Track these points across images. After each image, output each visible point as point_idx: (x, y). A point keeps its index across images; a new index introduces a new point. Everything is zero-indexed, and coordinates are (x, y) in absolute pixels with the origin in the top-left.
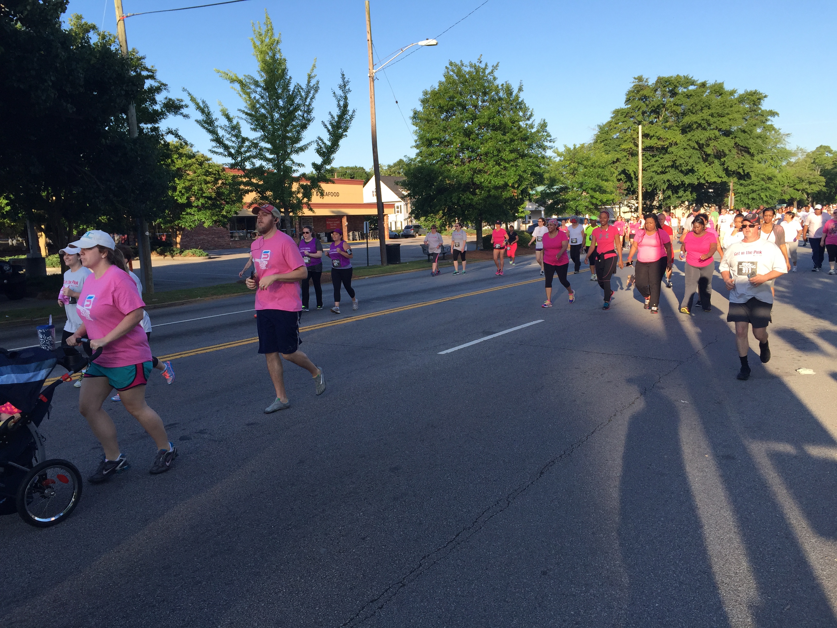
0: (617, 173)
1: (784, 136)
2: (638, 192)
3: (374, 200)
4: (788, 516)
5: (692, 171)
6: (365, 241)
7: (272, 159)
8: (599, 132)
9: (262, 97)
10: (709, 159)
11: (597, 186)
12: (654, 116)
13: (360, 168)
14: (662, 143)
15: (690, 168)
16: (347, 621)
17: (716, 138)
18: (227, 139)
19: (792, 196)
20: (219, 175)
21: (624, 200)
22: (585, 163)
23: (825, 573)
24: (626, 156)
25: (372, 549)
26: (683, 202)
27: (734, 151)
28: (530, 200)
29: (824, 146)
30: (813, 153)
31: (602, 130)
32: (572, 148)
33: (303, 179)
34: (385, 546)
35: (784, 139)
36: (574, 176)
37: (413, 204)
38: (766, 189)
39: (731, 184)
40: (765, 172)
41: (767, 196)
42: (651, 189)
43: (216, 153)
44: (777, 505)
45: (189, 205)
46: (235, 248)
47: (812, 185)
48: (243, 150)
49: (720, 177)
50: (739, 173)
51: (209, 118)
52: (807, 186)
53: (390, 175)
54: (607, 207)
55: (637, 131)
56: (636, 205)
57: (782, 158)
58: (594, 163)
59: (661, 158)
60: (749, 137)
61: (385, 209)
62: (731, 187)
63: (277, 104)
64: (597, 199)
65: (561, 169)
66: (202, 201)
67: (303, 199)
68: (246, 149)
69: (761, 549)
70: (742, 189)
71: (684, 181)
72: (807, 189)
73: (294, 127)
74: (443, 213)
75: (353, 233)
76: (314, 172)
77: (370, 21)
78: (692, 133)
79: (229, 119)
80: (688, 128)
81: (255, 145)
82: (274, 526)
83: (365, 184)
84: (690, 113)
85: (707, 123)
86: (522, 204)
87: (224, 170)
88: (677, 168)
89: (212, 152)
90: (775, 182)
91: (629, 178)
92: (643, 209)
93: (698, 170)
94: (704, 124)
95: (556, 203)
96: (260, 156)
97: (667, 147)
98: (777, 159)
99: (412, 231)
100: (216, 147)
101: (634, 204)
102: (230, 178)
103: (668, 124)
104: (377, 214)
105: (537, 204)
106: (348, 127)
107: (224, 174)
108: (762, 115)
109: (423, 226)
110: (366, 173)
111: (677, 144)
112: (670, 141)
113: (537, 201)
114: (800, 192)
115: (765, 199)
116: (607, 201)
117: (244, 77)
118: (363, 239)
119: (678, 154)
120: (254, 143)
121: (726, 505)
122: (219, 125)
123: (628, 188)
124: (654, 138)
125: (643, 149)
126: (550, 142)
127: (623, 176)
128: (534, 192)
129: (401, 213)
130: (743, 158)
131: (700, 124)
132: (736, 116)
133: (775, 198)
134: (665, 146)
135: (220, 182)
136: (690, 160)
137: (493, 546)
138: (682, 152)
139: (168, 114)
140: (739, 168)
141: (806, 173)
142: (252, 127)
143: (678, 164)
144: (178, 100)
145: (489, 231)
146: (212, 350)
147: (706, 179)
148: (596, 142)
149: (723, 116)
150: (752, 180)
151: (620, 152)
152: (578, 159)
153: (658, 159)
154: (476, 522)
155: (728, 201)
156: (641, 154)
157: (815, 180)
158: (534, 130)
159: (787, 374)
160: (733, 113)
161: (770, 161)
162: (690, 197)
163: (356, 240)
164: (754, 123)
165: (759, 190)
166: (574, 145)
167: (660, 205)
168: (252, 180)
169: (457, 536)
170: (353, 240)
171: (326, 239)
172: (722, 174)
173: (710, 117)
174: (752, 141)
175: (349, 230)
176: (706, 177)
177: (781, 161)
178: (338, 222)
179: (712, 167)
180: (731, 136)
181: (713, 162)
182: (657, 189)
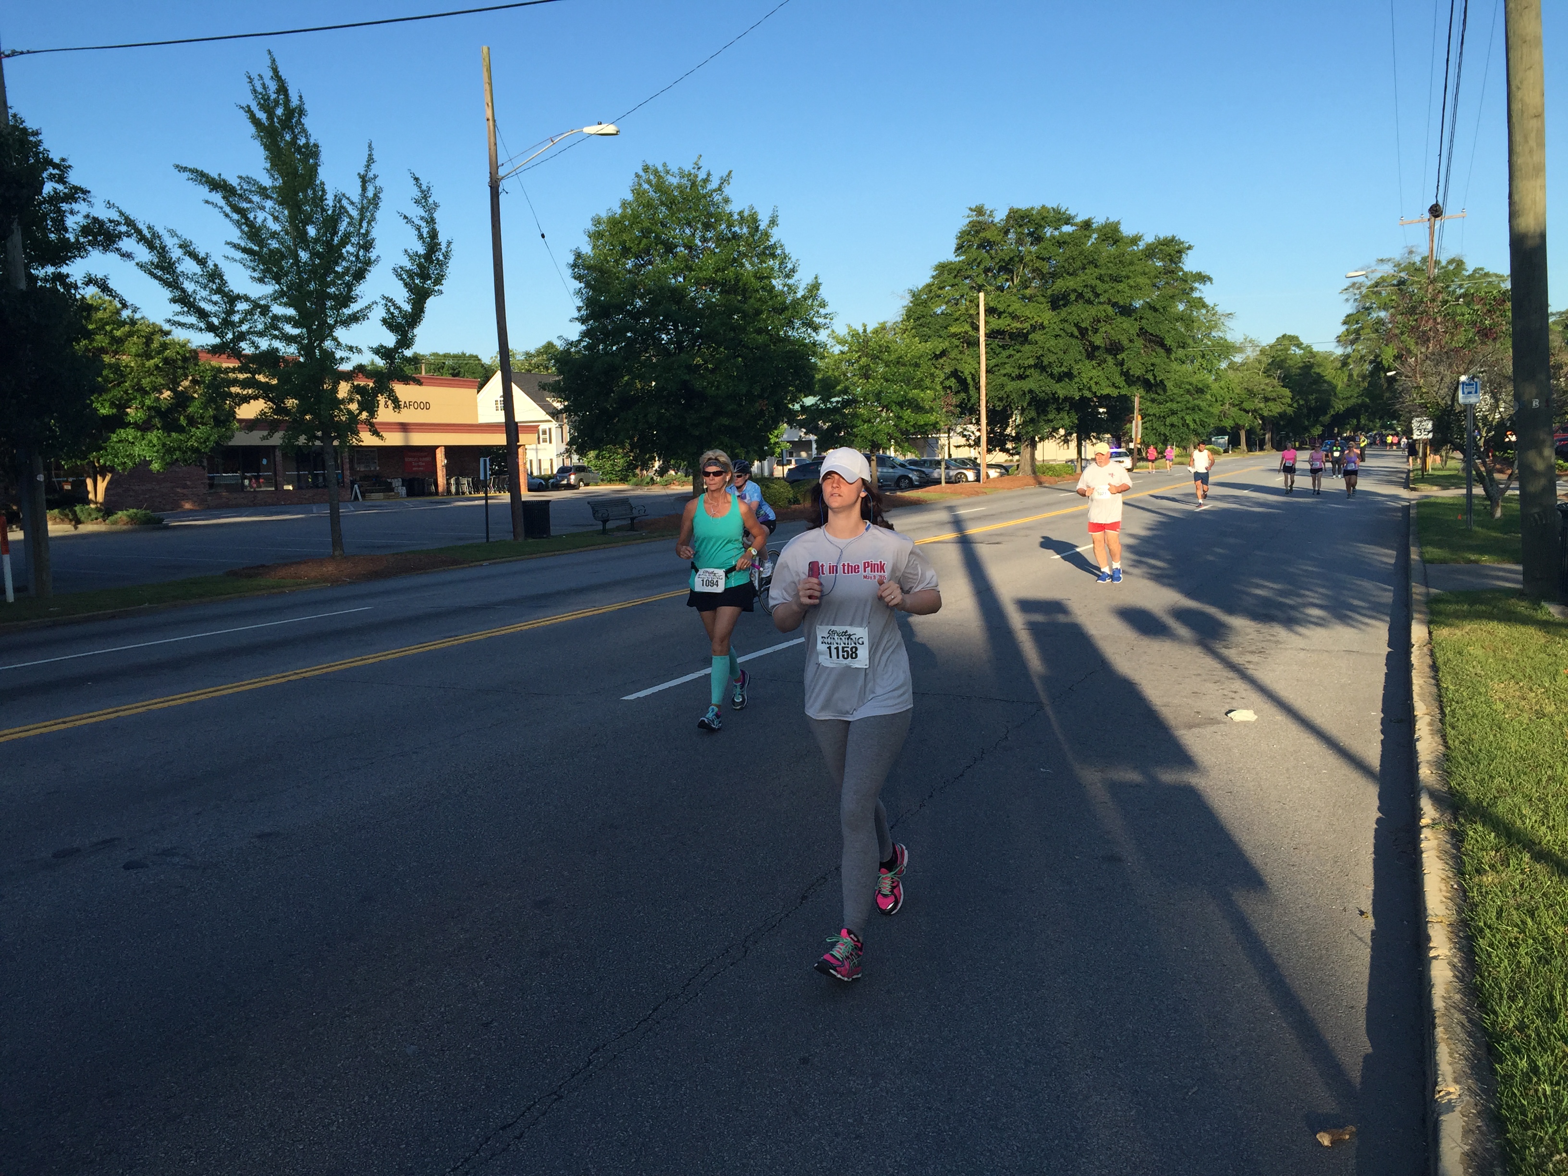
0: (943, 376)
1: (1222, 317)
2: (979, 411)
3: (500, 417)
5: (1069, 375)
6: (482, 495)
7: (299, 335)
8: (911, 302)
9: (275, 218)
10: (1096, 354)
11: (906, 398)
12: (1005, 277)
13: (471, 356)
14: (1019, 325)
15: (1066, 370)
16: (459, 1164)
17: (1108, 319)
18: (204, 298)
19: (1237, 421)
21: (956, 425)
22: (886, 356)
24: (957, 346)
25: (502, 1042)
26: (1055, 430)
27: (1139, 343)
28: (790, 422)
29: (1290, 336)
30: (1272, 347)
31: (916, 299)
32: (861, 331)
33: (360, 375)
34: (526, 1035)
35: (1222, 323)
36: (867, 380)
37: (574, 426)
38: (1193, 410)
39: (1137, 400)
40: (1189, 380)
41: (1194, 420)
42: (1001, 404)
43: (183, 324)
46: (218, 507)
47: (1270, 404)
48: (235, 318)
49: (1117, 387)
50: (1147, 381)
52: (1262, 405)
53: (529, 371)
54: (927, 436)
55: (975, 301)
56: (978, 434)
57: (1219, 356)
58: (901, 357)
59: (1017, 352)
60: (1163, 318)
61: (520, 436)
62: (1136, 404)
63: (303, 233)
64: (907, 422)
65: (844, 366)
67: (360, 413)
68: (243, 315)
70: (1154, 409)
71: (1056, 393)
72: (1261, 409)
73: (341, 275)
74: (630, 445)
75: (457, 480)
76: (380, 362)
77: (490, 84)
78: (1068, 309)
79: (199, 261)
80: (1062, 299)
81: (265, 310)
83: (481, 387)
84: (1065, 275)
85: (1093, 291)
86: (776, 428)
88: (1044, 369)
89: (173, 323)
90: (1209, 397)
91: (964, 385)
92: (989, 441)
93: (1079, 373)
94: (1089, 295)
95: (836, 428)
96: (272, 329)
97: (1028, 333)
98: (1212, 358)
99: (572, 477)
100: (182, 313)
101: (973, 433)
102: (210, 372)
103: (1028, 292)
104: (505, 444)
105: (804, 430)
108: (1184, 281)
109: (593, 468)
110: (482, 366)
111: (1044, 328)
112: (1033, 322)
113: (801, 425)
114: (1250, 414)
115: (1192, 425)
116: (926, 425)
118: (478, 492)
119: (1047, 345)
120: (259, 305)
123: (961, 403)
124: (1005, 315)
125: (986, 334)
126: (826, 316)
127: (952, 382)
128: (797, 407)
129: (550, 442)
130: (1154, 354)
131: (1081, 294)
132: (1142, 280)
133: (1209, 425)
134: (1025, 331)
135: (189, 378)
136: (1066, 357)
137: (718, 1022)
138: (1053, 342)
140: (1147, 371)
141: (1260, 382)
142: (255, 274)
144: (111, 221)
146: (179, 702)
147: (1094, 390)
148: (906, 319)
149: (1121, 281)
150: (1169, 393)
151: (948, 339)
152: (873, 350)
153: (1013, 352)
154: (688, 985)
155: (1131, 429)
156: (984, 344)
157: (1274, 394)
158: (799, 295)
159: (1213, 721)
160: (1136, 276)
161: (1200, 360)
162: (1067, 421)
163: (463, 493)
164: (1171, 294)
165: (1182, 410)
166: (865, 326)
167: (1017, 433)
168: (257, 376)
169: (655, 1010)
170: (457, 493)
171: (403, 491)
172: (1120, 381)
173: (1098, 281)
174: (1166, 326)
175: (449, 474)
176: (1093, 386)
177: (1219, 361)
178: (428, 459)
179: (1103, 369)
180: (1134, 316)
181: (1105, 361)
182: (1012, 405)
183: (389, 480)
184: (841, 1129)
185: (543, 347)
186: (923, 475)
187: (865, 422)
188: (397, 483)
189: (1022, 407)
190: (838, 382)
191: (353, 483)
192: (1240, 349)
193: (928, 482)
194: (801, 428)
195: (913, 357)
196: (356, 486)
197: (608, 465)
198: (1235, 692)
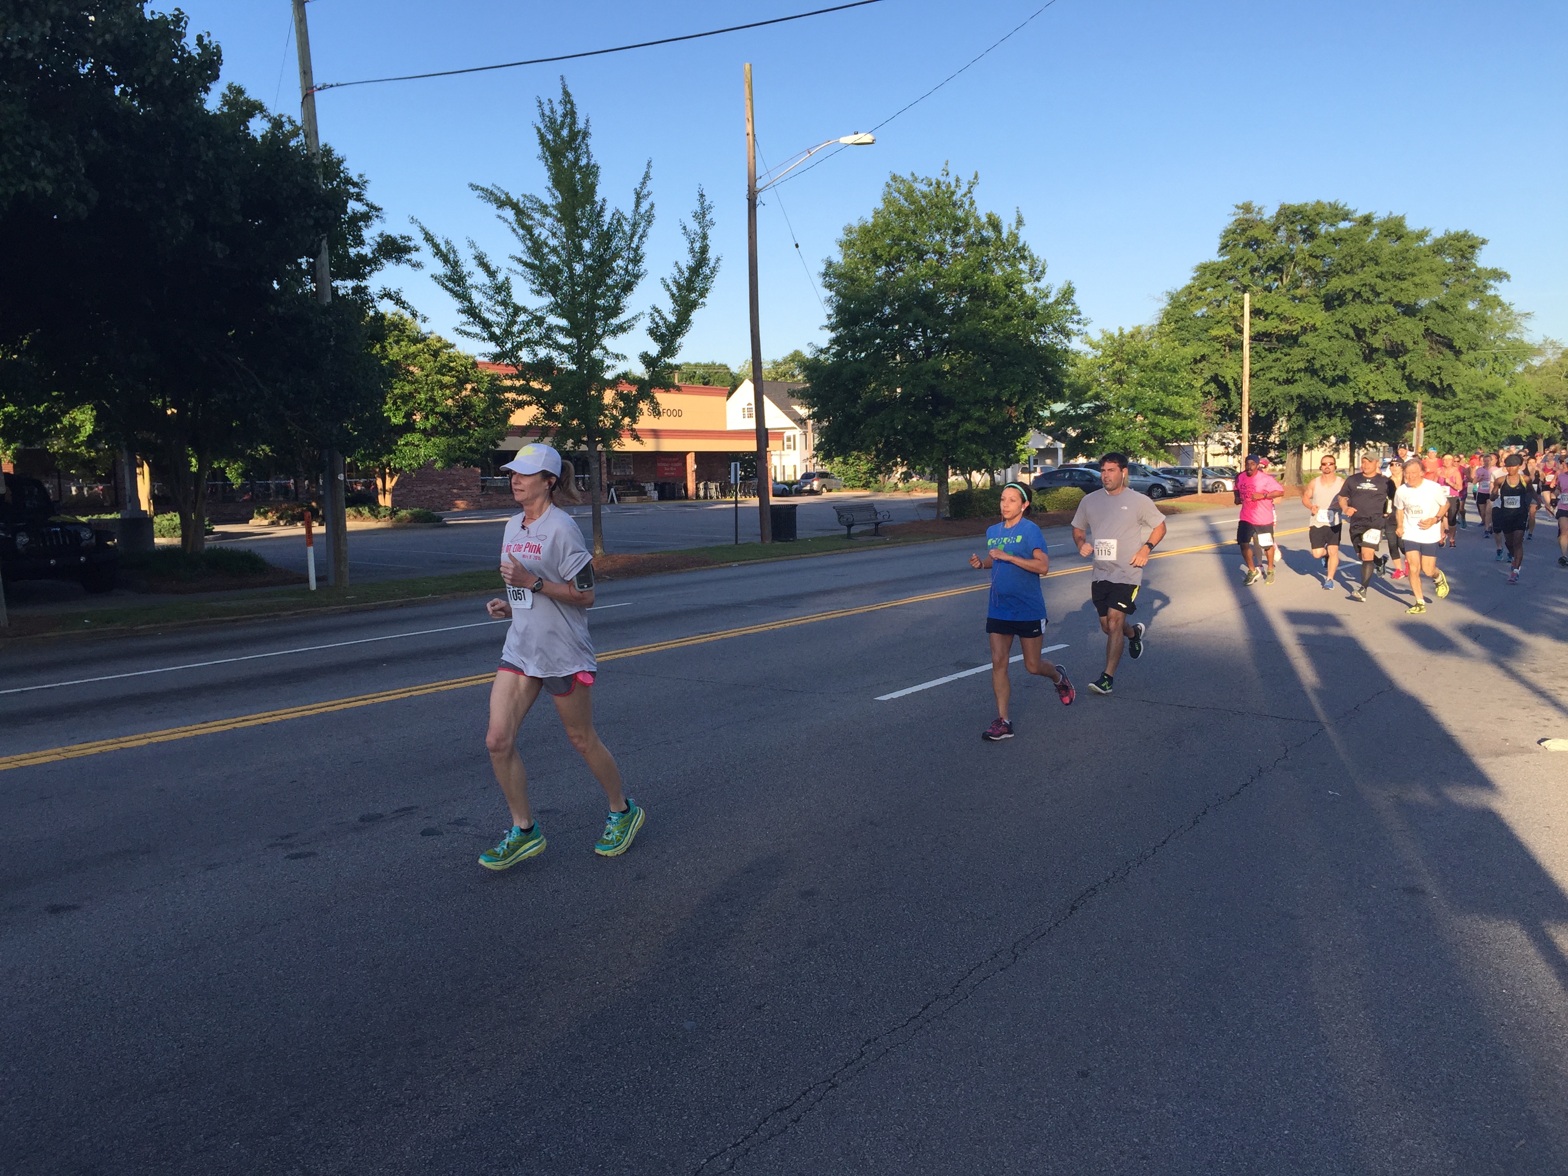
0: (1201, 382)
1: (1519, 318)
2: (1241, 418)
5: (1344, 379)
6: (728, 499)
7: (570, 345)
8: (1170, 305)
9: (554, 235)
10: (1374, 356)
11: (1163, 405)
12: (1274, 276)
13: (721, 366)
14: (1287, 327)
15: (1340, 373)
17: (1389, 319)
18: (488, 310)
19: (1534, 429)
20: (467, 373)
21: (1215, 431)
22: (1141, 361)
24: (1218, 350)
25: (775, 1025)
26: (1326, 437)
27: (1424, 345)
28: (1038, 427)
31: (1175, 302)
32: (1116, 334)
34: (798, 1020)
35: (1519, 323)
36: (1121, 386)
37: (822, 433)
38: (1483, 417)
39: (1418, 406)
40: (1480, 385)
41: (1485, 429)
42: (1266, 410)
43: (468, 334)
45: (409, 427)
46: (489, 508)
48: (515, 329)
49: (1397, 392)
50: (1433, 385)
51: (457, 272)
52: (1564, 413)
53: (777, 379)
54: (1182, 444)
55: (1240, 303)
56: (1238, 442)
57: (1515, 359)
58: (1159, 362)
59: (1285, 355)
60: (1452, 318)
62: (1418, 410)
63: (579, 247)
64: (1164, 429)
65: (1097, 372)
66: (432, 420)
67: (623, 419)
68: (522, 326)
70: (1438, 416)
71: (1328, 398)
72: (1562, 417)
73: (610, 288)
74: (876, 450)
75: (706, 484)
76: (640, 370)
77: (751, 100)
78: (1344, 310)
79: (491, 273)
80: (1336, 300)
81: (540, 321)
83: (730, 394)
84: (1341, 273)
85: (1372, 290)
86: (1023, 435)
87: (475, 365)
88: (1315, 373)
89: (459, 333)
90: (1501, 403)
91: (1224, 391)
92: (1251, 449)
93: (1355, 378)
94: (1367, 294)
95: (1086, 435)
96: (547, 338)
97: (1298, 336)
98: (1506, 361)
99: (815, 483)
100: (468, 323)
101: (1233, 441)
102: (486, 379)
103: (1299, 292)
104: (755, 449)
105: (1050, 438)
106: (707, 290)
107: (476, 372)
108: (1477, 277)
109: (836, 474)
110: (732, 374)
111: (1316, 330)
112: (1304, 323)
113: (1049, 432)
114: (1550, 422)
115: (1482, 434)
116: (1183, 432)
117: (522, 199)
118: (725, 496)
119: (1320, 347)
120: (535, 316)
122: (473, 285)
123: (1222, 409)
124: (1272, 316)
125: (1252, 339)
126: (1078, 323)
127: (1212, 387)
128: (1046, 413)
129: (795, 449)
130: (1442, 357)
131: (1359, 293)
132: (1428, 278)
133: (1501, 433)
134: (1294, 333)
135: (468, 386)
136: (1341, 360)
137: (991, 1026)
138: (1326, 344)
139: (385, 261)
140: (1432, 376)
141: (1562, 388)
142: (534, 287)
144: (402, 238)
145: (959, 484)
147: (1371, 395)
148: (1161, 324)
149: (1404, 279)
150: (1458, 399)
151: (1209, 343)
152: (1128, 354)
153: (1280, 356)
154: (957, 986)
155: (1411, 437)
156: (1248, 347)
158: (1051, 300)
159: (1523, 750)
160: (1421, 273)
161: (1494, 364)
162: (1340, 428)
163: (711, 498)
164: (1461, 293)
165: (1470, 418)
166: (1121, 329)
167: (1282, 441)
168: (532, 383)
169: (924, 1009)
170: (705, 497)
171: (655, 495)
172: (1402, 386)
173: (1378, 280)
174: (1457, 326)
175: (698, 479)
176: (1371, 391)
177: (1514, 364)
178: (680, 464)
179: (1382, 373)
180: (1419, 315)
181: (1385, 364)
182: (1278, 411)
183: (642, 484)
184: (1126, 1147)
185: (792, 355)
186: (1178, 484)
187: (1118, 428)
188: (649, 487)
189: (1289, 413)
190: (1088, 387)
191: (609, 487)
192: (1538, 351)
193: (1181, 491)
194: (1049, 433)
195: (1172, 363)
196: (612, 490)
197: (851, 472)
198: (1548, 720)
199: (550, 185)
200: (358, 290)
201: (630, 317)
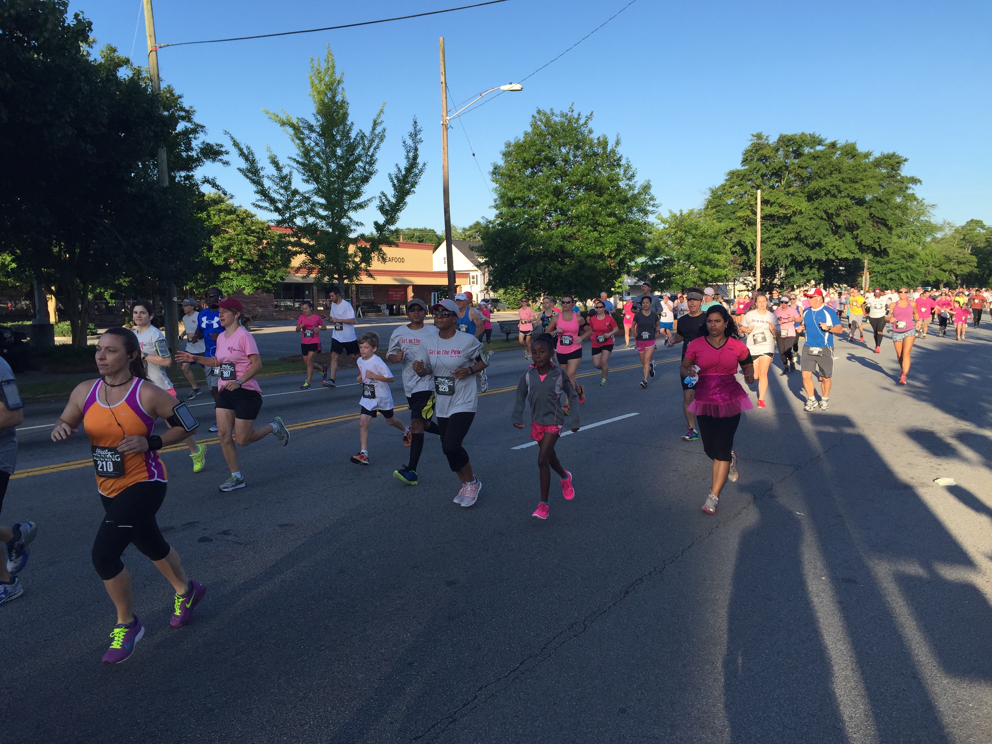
0: (731, 245)
1: (928, 207)
2: (756, 268)
3: (445, 268)
4: (916, 652)
5: (819, 245)
7: (326, 216)
8: (711, 196)
9: (317, 144)
10: (839, 231)
11: (707, 259)
12: (776, 180)
13: (430, 230)
14: (784, 211)
15: (817, 241)
17: (848, 207)
18: (275, 191)
19: (938, 277)
20: (264, 234)
21: (739, 276)
22: (694, 231)
23: (957, 720)
24: (742, 225)
25: (419, 677)
26: (809, 281)
27: (869, 223)
28: (628, 273)
29: (976, 221)
30: (963, 228)
31: (714, 194)
32: (678, 214)
34: (435, 673)
35: (928, 211)
36: (681, 247)
37: (491, 273)
39: (866, 262)
40: (905, 249)
41: (907, 277)
42: (771, 264)
43: (261, 207)
44: (905, 638)
45: (226, 268)
46: (280, 319)
47: (961, 266)
48: (292, 204)
49: (852, 253)
50: (874, 249)
51: (254, 167)
52: (956, 267)
53: (464, 239)
54: (719, 284)
55: (755, 196)
56: (754, 283)
57: (926, 233)
58: (704, 232)
59: (783, 229)
60: (886, 207)
61: (457, 279)
62: (866, 265)
63: (334, 152)
64: (707, 274)
65: (665, 238)
66: (242, 264)
67: (361, 264)
68: (296, 204)
69: (882, 690)
70: (878, 268)
71: (809, 256)
72: (955, 269)
73: (354, 179)
74: (525, 286)
76: (376, 233)
77: (444, 61)
78: (819, 201)
79: (278, 168)
80: (815, 194)
81: (307, 200)
82: (304, 647)
83: (434, 250)
84: (817, 178)
85: (837, 189)
86: (619, 278)
87: (269, 227)
88: (801, 241)
89: (256, 206)
91: (745, 251)
93: (826, 244)
94: (834, 191)
95: (659, 277)
96: (312, 211)
97: (791, 216)
98: (920, 234)
99: (490, 305)
100: (261, 200)
101: (751, 282)
102: (277, 237)
103: (791, 190)
104: (448, 284)
105: (637, 278)
106: (416, 183)
107: (269, 233)
108: (901, 182)
109: (502, 300)
110: (437, 236)
111: (802, 213)
112: (794, 209)
113: (636, 275)
114: (947, 273)
115: (905, 280)
116: (719, 276)
117: (297, 120)
119: (804, 224)
120: (305, 196)
121: (844, 637)
122: (265, 175)
123: (744, 262)
124: (775, 205)
125: (762, 218)
126: (653, 206)
127: (738, 248)
128: (633, 264)
129: (477, 284)
130: (880, 231)
131: (829, 191)
132: (871, 182)
133: (918, 280)
134: (788, 215)
135: (265, 241)
136: (817, 233)
137: (564, 677)
138: (808, 222)
139: (205, 160)
140: (874, 243)
141: (954, 251)
142: (304, 178)
143: (803, 236)
144: (217, 145)
147: (836, 255)
148: (707, 208)
149: (857, 182)
150: (890, 258)
151: (735, 220)
152: (686, 227)
153: (779, 229)
154: (544, 648)
155: (862, 281)
156: (760, 224)
157: (965, 260)
158: (636, 192)
159: (924, 485)
160: (868, 179)
161: (913, 236)
162: (817, 276)
164: (892, 191)
165: (898, 270)
166: (681, 211)
167: (782, 283)
168: (302, 240)
169: (521, 664)
171: (387, 312)
172: (855, 249)
173: (841, 183)
174: (889, 212)
176: (836, 252)
177: (925, 237)
178: (403, 293)
179: (843, 241)
180: (865, 205)
181: (844, 235)
182: (779, 264)
183: (379, 305)
185: (474, 224)
188: (383, 307)
189: (786, 265)
190: (661, 248)
192: (941, 229)
194: (635, 276)
195: (712, 232)
196: (359, 308)
197: (511, 298)
198: (940, 465)
199: (315, 112)
200: (188, 178)
201: (366, 199)
